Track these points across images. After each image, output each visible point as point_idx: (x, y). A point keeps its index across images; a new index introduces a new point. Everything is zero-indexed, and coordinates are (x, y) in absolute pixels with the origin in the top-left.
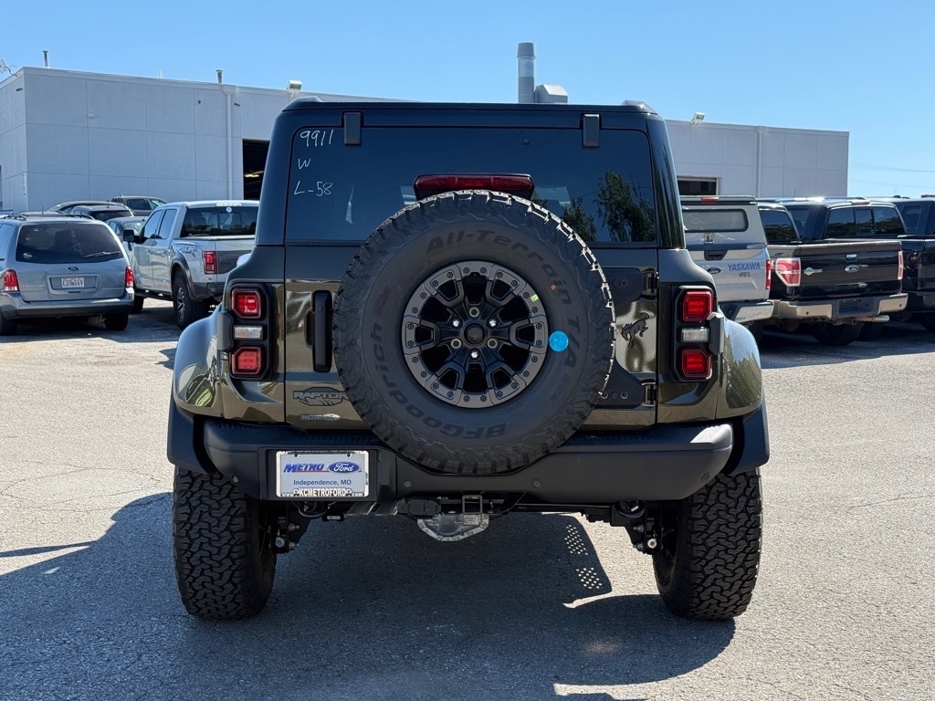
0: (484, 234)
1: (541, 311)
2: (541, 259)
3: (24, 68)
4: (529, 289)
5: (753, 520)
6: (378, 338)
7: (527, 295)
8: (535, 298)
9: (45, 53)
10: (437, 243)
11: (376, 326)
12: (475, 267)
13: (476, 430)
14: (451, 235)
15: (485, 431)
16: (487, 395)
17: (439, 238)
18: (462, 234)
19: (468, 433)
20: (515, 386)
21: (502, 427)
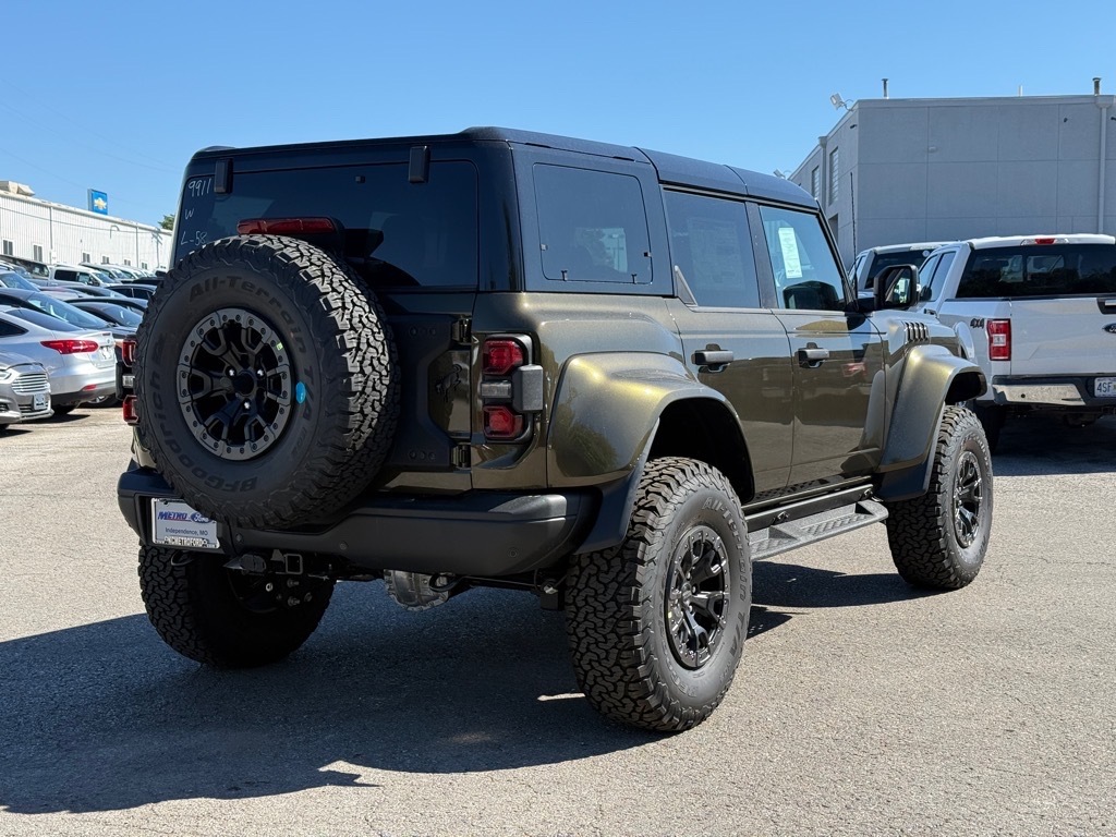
0: (233, 281)
1: (286, 360)
2: (279, 305)
3: (859, 101)
4: (275, 337)
5: (624, 611)
6: (157, 387)
7: (274, 343)
8: (280, 346)
9: (885, 81)
10: (197, 290)
11: (155, 375)
12: (232, 314)
13: (233, 483)
14: (207, 282)
15: (240, 486)
16: (245, 447)
17: (198, 285)
18: (215, 280)
19: (227, 485)
20: (266, 439)
21: (254, 480)
